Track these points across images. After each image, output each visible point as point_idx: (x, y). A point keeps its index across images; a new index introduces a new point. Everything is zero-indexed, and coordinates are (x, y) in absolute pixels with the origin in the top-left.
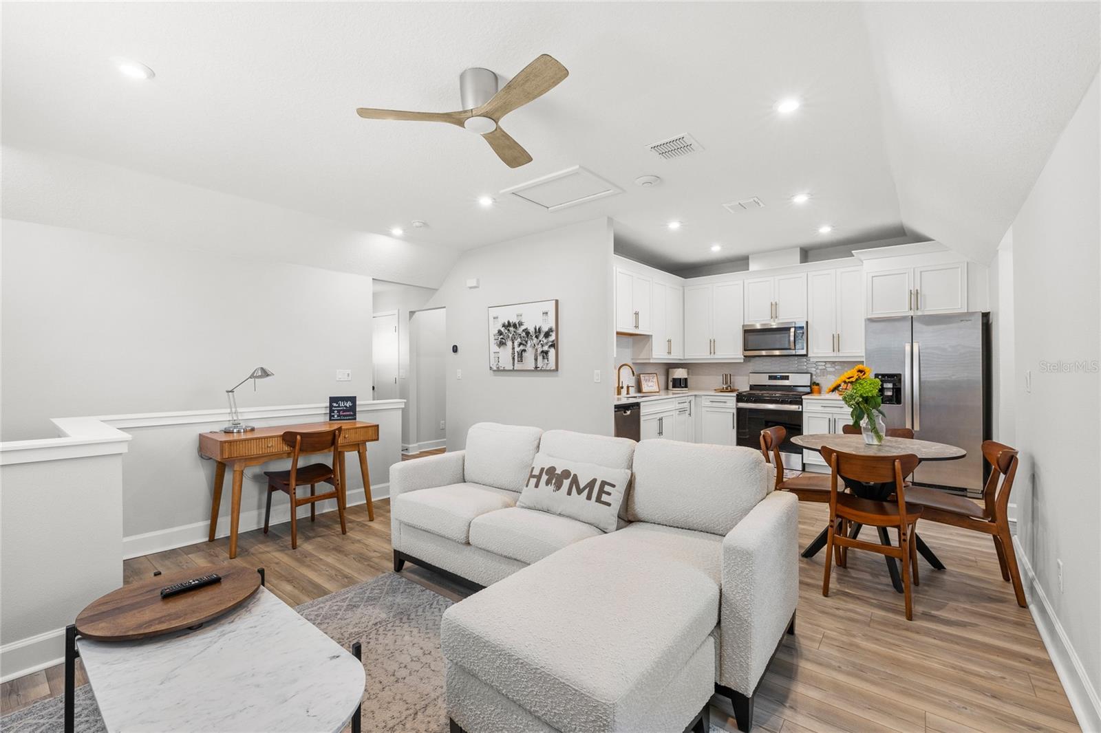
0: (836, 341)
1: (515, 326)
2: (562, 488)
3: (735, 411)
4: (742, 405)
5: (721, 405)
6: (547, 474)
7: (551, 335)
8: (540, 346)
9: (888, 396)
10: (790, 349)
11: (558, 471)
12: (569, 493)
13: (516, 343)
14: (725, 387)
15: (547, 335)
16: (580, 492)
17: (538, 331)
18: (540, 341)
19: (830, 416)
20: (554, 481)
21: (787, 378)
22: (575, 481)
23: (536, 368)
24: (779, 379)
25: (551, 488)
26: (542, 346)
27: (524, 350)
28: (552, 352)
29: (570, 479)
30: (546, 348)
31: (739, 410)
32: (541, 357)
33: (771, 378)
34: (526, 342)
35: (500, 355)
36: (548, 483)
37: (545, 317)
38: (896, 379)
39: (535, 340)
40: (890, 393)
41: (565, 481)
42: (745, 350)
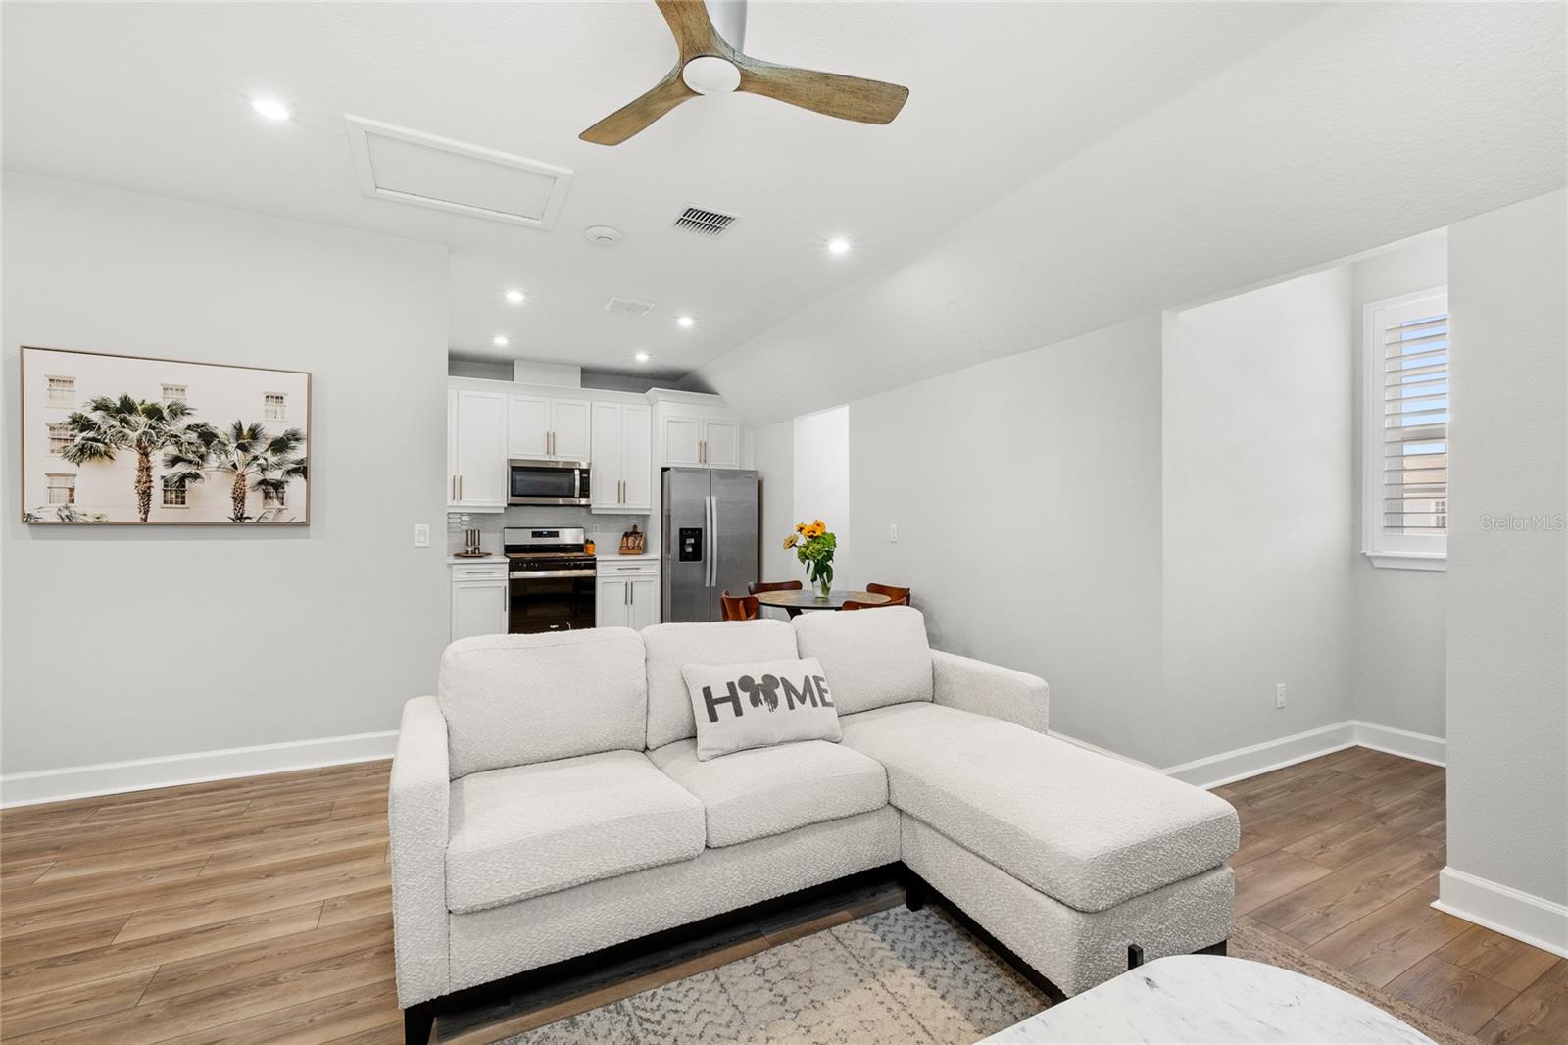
0: (622, 489)
1: (153, 412)
2: (779, 703)
3: (507, 584)
4: (518, 575)
5: (487, 577)
6: (744, 689)
7: (293, 448)
8: (254, 468)
9: (689, 553)
10: (573, 497)
11: (758, 681)
12: (792, 707)
13: (157, 458)
14: (470, 549)
15: (280, 445)
16: (802, 700)
17: (247, 438)
18: (255, 458)
19: (626, 579)
20: (762, 697)
21: (556, 535)
22: (789, 688)
23: (240, 518)
24: (545, 536)
25: (764, 707)
26: (263, 469)
27: (196, 477)
28: (295, 486)
29: (781, 685)
30: (276, 475)
31: (513, 583)
32: (260, 494)
33: (535, 535)
34: (202, 457)
35: (78, 484)
36: (755, 701)
37: (272, 405)
38: (697, 534)
39: (237, 456)
40: (690, 550)
41: (777, 691)
42: (512, 495)
